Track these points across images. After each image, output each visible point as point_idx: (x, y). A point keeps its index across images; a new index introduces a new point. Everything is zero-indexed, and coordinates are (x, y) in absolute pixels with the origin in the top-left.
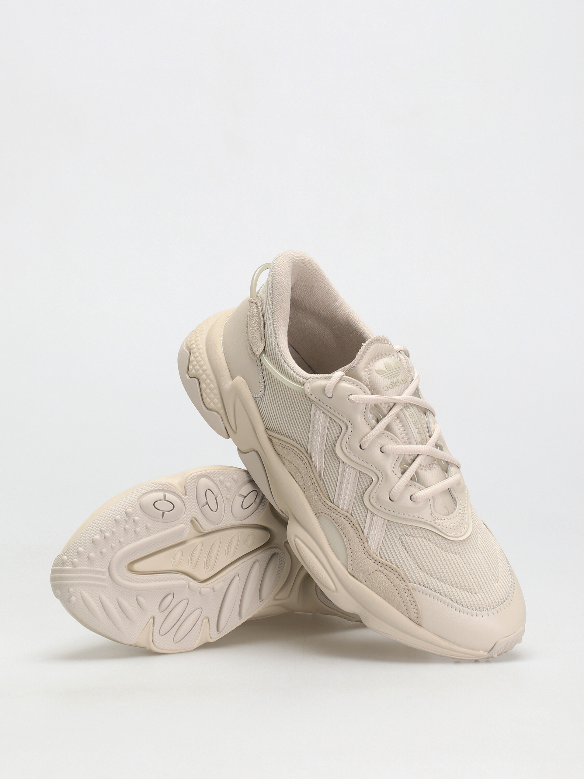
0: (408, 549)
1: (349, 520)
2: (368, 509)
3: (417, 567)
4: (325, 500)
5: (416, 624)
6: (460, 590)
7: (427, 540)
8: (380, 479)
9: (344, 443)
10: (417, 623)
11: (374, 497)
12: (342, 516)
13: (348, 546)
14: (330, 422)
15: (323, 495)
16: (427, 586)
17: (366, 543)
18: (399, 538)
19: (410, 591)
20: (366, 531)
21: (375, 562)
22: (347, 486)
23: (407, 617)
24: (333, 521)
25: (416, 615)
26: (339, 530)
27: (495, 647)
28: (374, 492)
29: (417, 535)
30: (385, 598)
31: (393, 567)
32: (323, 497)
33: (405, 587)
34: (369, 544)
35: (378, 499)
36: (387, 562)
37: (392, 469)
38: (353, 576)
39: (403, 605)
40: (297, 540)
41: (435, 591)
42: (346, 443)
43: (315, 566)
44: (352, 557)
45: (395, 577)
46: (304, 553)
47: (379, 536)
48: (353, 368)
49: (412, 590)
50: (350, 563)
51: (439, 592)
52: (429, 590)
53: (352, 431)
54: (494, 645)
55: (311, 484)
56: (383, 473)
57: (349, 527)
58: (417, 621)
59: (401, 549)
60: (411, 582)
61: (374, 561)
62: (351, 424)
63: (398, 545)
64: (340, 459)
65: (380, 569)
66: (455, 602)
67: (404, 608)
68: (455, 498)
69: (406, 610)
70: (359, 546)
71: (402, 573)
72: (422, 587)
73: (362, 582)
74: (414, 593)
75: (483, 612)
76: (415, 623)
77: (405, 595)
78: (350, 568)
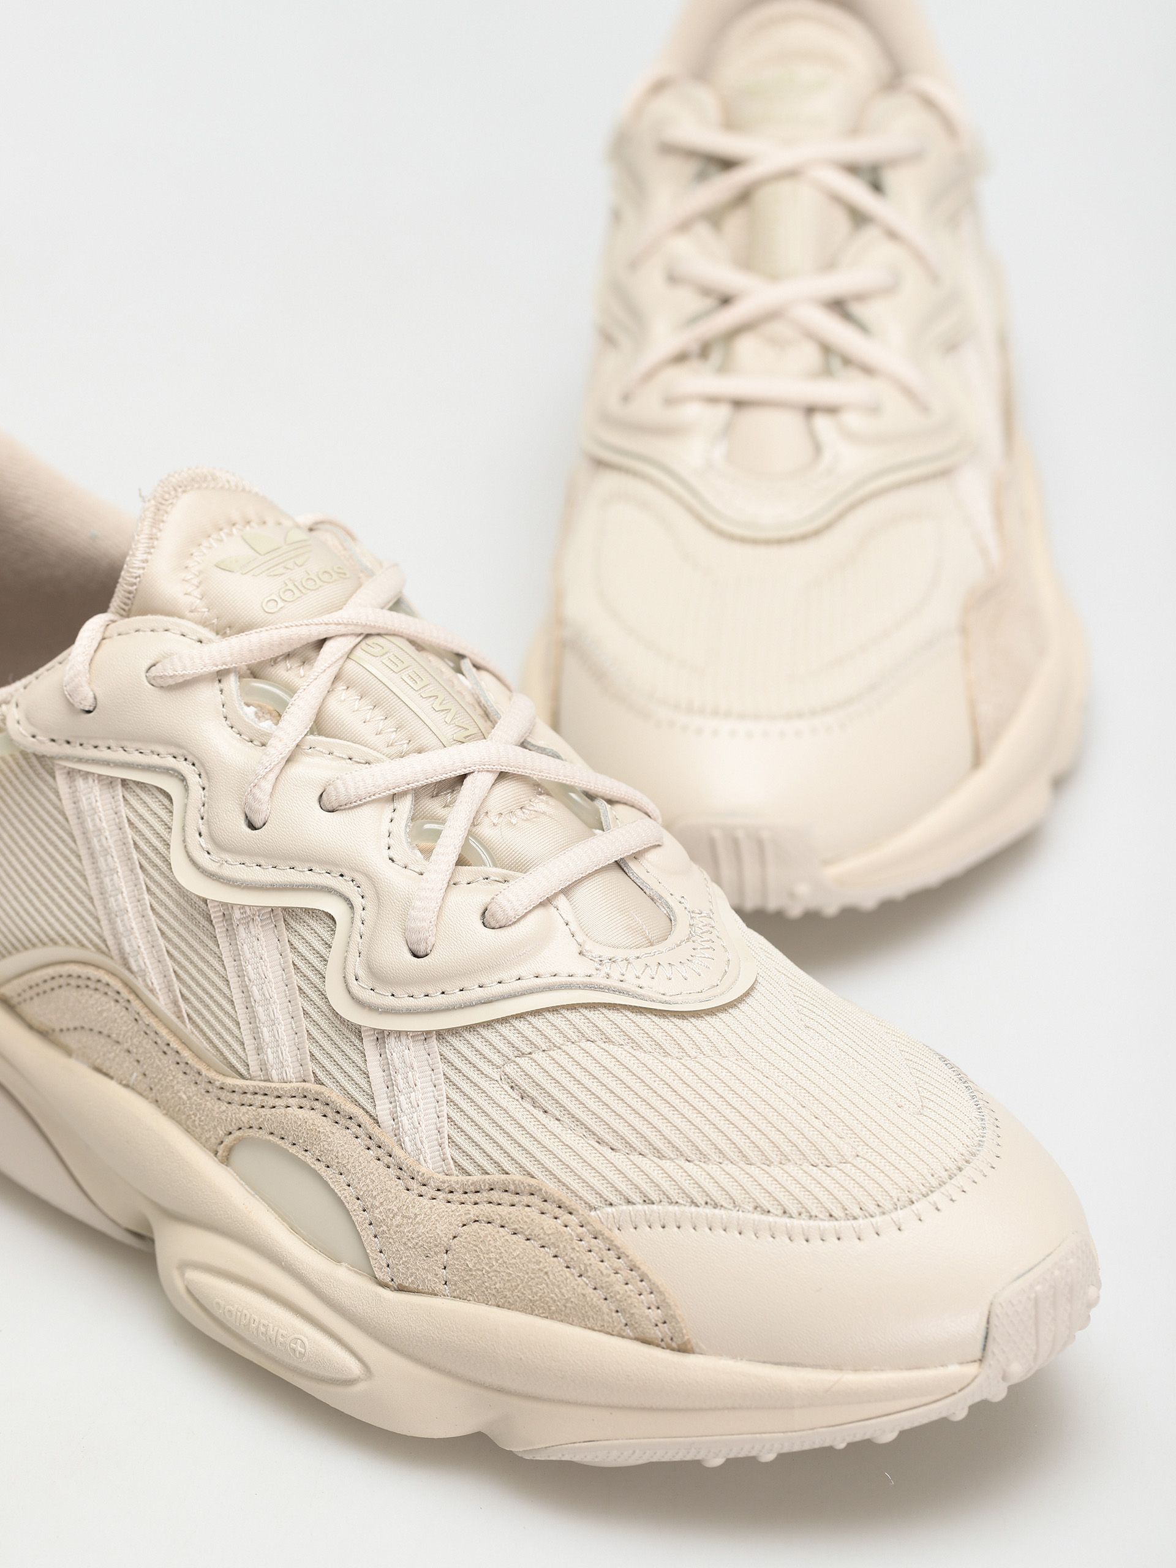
0: (540, 1099)
1: (317, 1105)
2: (358, 1031)
3: (597, 1145)
4: (220, 1079)
5: (673, 1350)
6: (784, 1167)
7: (600, 1043)
8: (358, 902)
9: (193, 839)
10: (674, 1345)
11: (361, 973)
12: (292, 1101)
13: (346, 1194)
14: (128, 796)
15: (210, 1066)
16: (655, 1198)
17: (397, 1151)
18: (499, 1079)
19: (603, 1235)
20: (383, 1110)
21: (450, 1196)
22: (265, 988)
23: (631, 1338)
24: (271, 1137)
25: (655, 1315)
26: (300, 1156)
27: (994, 1332)
28: (353, 957)
29: (558, 1040)
30: (530, 1308)
31: (514, 1184)
32: (212, 1075)
33: (580, 1230)
34: (409, 1149)
35: (378, 976)
36: (487, 1177)
37: (386, 853)
38: (401, 1289)
39: (596, 1297)
40: (193, 1275)
41: (692, 1202)
42: (200, 835)
43: (271, 1325)
44: (371, 1224)
45: (533, 1213)
46: (222, 1303)
47: (431, 1103)
48: (135, 584)
49: (607, 1233)
50: (372, 1245)
51: (709, 1201)
52: (671, 1208)
53: (204, 789)
54: (988, 1322)
55: (160, 1054)
56: (359, 878)
57: (325, 1125)
58: (672, 1339)
59: (519, 1110)
60: (595, 1209)
61: (444, 1195)
62: (194, 765)
63: (504, 1104)
64: (205, 901)
65: (474, 1211)
66: (780, 1212)
67: (605, 1309)
68: (661, 897)
69: (614, 1314)
70: (380, 1171)
71: (551, 1187)
72: (639, 1207)
73: (434, 1294)
74: (619, 1238)
75: (894, 1215)
76: (668, 1351)
77: (593, 1261)
78: (378, 1262)
